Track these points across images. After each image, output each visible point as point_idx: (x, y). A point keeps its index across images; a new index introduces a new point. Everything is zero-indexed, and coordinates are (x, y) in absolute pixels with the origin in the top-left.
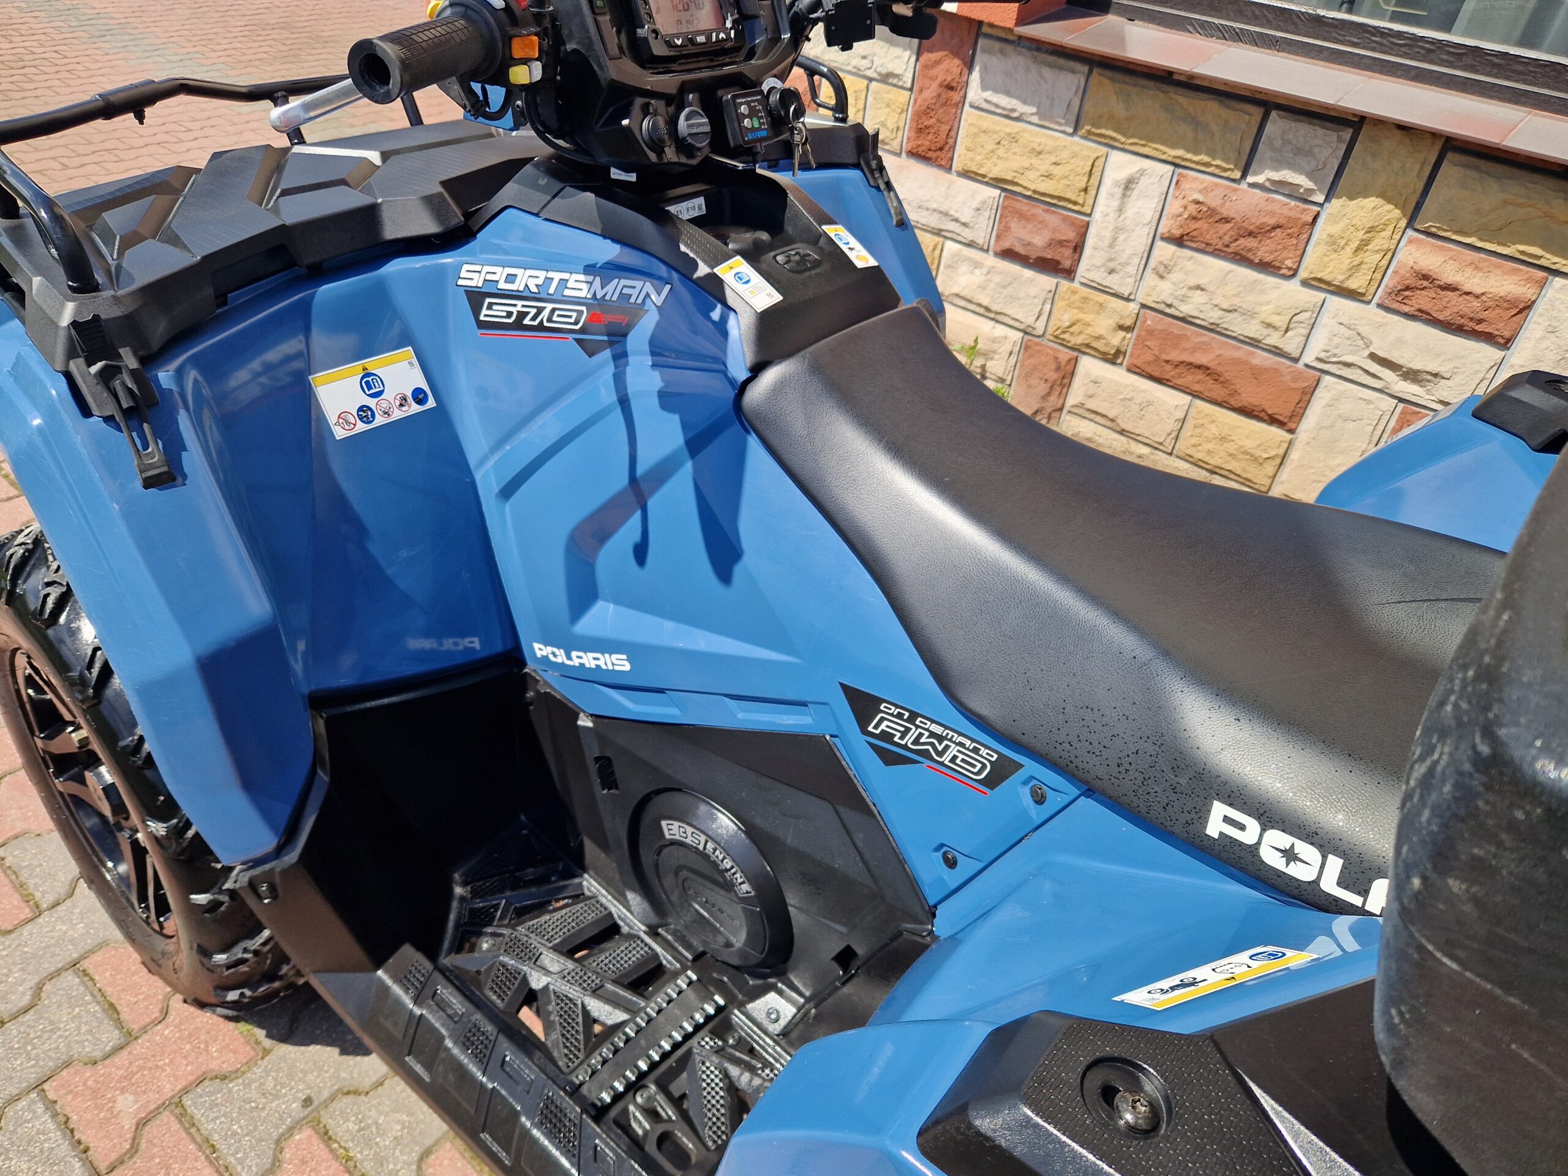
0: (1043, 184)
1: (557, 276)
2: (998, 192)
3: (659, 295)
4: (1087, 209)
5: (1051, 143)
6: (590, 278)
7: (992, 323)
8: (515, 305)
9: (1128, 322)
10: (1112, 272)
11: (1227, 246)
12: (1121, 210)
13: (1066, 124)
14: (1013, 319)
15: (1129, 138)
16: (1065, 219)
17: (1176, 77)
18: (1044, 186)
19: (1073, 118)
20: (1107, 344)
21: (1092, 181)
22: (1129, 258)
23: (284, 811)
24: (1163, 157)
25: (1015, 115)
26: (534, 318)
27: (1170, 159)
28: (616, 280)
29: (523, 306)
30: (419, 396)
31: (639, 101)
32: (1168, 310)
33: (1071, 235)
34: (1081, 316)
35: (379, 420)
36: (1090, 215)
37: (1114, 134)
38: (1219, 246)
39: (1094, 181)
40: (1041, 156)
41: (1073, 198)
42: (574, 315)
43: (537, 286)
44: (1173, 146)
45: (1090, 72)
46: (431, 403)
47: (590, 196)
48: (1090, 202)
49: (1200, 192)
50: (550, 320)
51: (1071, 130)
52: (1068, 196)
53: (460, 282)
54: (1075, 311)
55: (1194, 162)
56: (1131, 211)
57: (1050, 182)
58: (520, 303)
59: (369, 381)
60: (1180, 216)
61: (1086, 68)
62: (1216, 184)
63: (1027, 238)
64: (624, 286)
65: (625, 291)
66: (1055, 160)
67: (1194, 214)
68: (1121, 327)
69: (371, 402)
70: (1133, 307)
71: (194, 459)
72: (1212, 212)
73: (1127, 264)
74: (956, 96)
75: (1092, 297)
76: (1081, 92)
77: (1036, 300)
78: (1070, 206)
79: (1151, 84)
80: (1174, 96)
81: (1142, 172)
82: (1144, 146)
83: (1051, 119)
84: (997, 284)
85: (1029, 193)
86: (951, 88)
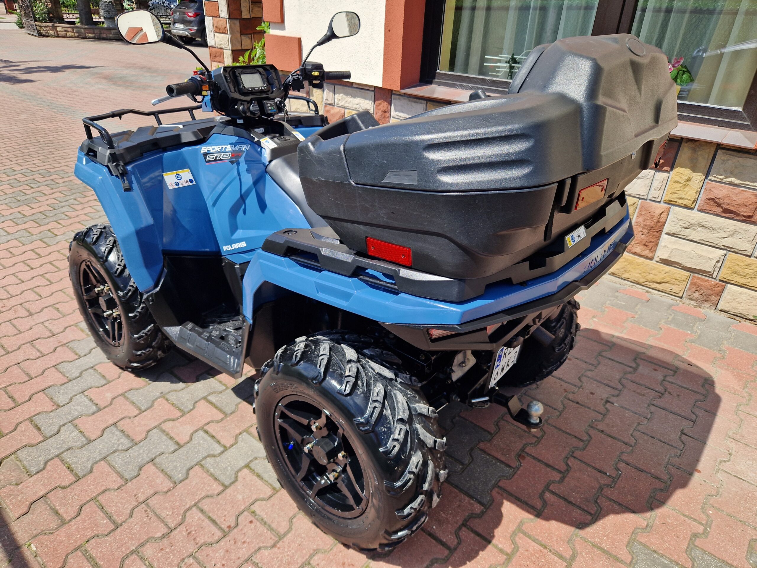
1: (224, 147)
3: (247, 147)
6: (232, 146)
17: (452, 103)
23: (156, 276)
26: (219, 158)
28: (237, 146)
29: (216, 155)
30: (191, 181)
31: (240, 102)
35: (180, 186)
42: (228, 155)
43: (220, 150)
45: (427, 103)
46: (194, 183)
47: (232, 127)
50: (223, 157)
53: (201, 152)
59: (177, 176)
61: (425, 102)
64: (239, 147)
69: (178, 181)
71: (135, 186)
74: (387, 115)
76: (425, 110)
86: (385, 112)
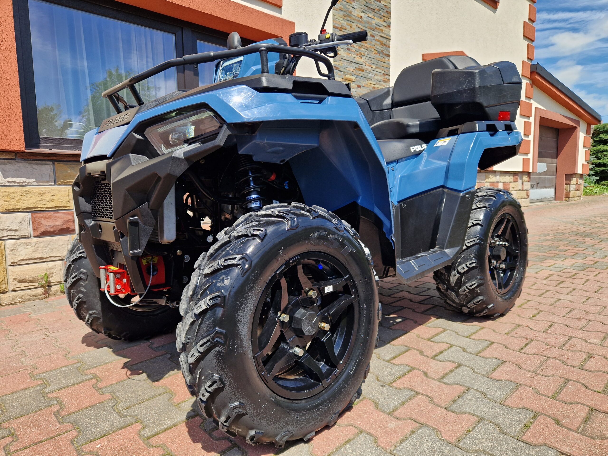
0: (50, 204)
2: (28, 213)
4: (72, 208)
5: (46, 190)
7: (46, 263)
13: (50, 182)
14: (55, 257)
16: (64, 213)
18: (50, 205)
19: (53, 180)
21: (70, 197)
25: (25, 184)
33: (70, 217)
37: (73, 181)
40: (45, 195)
41: (65, 205)
45: (54, 163)
51: (53, 184)
52: (63, 205)
57: (53, 202)
61: (51, 163)
63: (52, 224)
66: (52, 194)
76: (53, 170)
77: (64, 246)
78: (64, 208)
83: (43, 182)
84: (42, 247)
85: (44, 209)
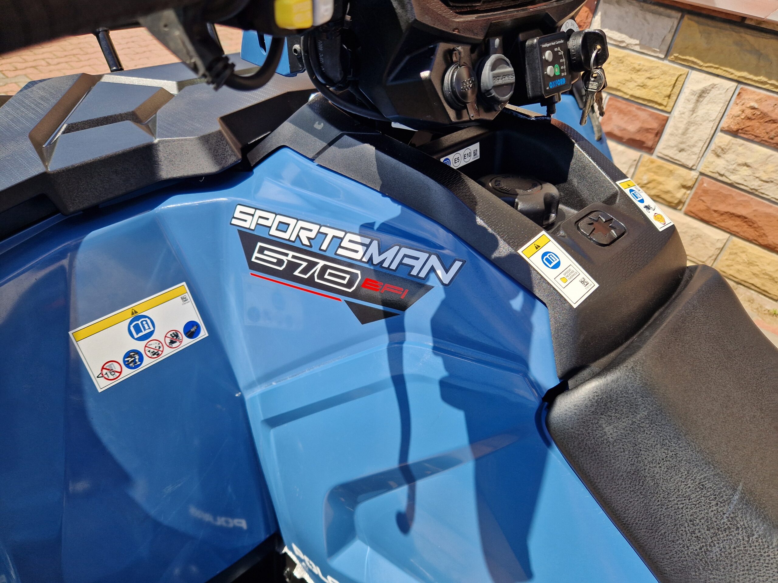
0: (639, 91)
1: (331, 233)
3: (447, 271)
4: (668, 109)
5: (647, 64)
6: (367, 241)
8: (287, 255)
9: (690, 184)
10: (681, 150)
11: (772, 139)
12: (693, 111)
13: (660, 52)
15: (706, 63)
16: (652, 114)
17: (747, 22)
18: (639, 93)
19: (665, 48)
20: (672, 197)
21: (674, 90)
22: (696, 142)
24: (730, 76)
25: (623, 45)
26: (304, 271)
27: (736, 78)
28: (397, 248)
29: (294, 257)
30: (191, 330)
32: (720, 178)
33: (655, 125)
34: (656, 177)
35: (148, 362)
36: (670, 113)
37: (695, 60)
38: (766, 138)
39: (677, 90)
40: (639, 73)
41: (660, 101)
42: (348, 277)
43: (309, 239)
44: (739, 69)
45: (682, 17)
46: (204, 334)
47: (369, 149)
48: (672, 104)
49: (756, 101)
50: (321, 276)
51: (662, 56)
52: (656, 100)
53: (234, 221)
54: (652, 174)
55: (755, 81)
56: (702, 111)
57: (644, 90)
58: (291, 253)
60: (739, 116)
62: (769, 97)
63: (624, 125)
64: (405, 256)
65: (406, 261)
66: (649, 75)
67: (750, 116)
68: (684, 187)
69: (140, 346)
70: (694, 174)
72: (764, 115)
73: (694, 146)
75: (665, 166)
76: (673, 30)
78: (656, 106)
79: (728, 26)
80: (743, 35)
81: (713, 86)
82: (717, 68)
83: (649, 48)
85: (627, 97)
